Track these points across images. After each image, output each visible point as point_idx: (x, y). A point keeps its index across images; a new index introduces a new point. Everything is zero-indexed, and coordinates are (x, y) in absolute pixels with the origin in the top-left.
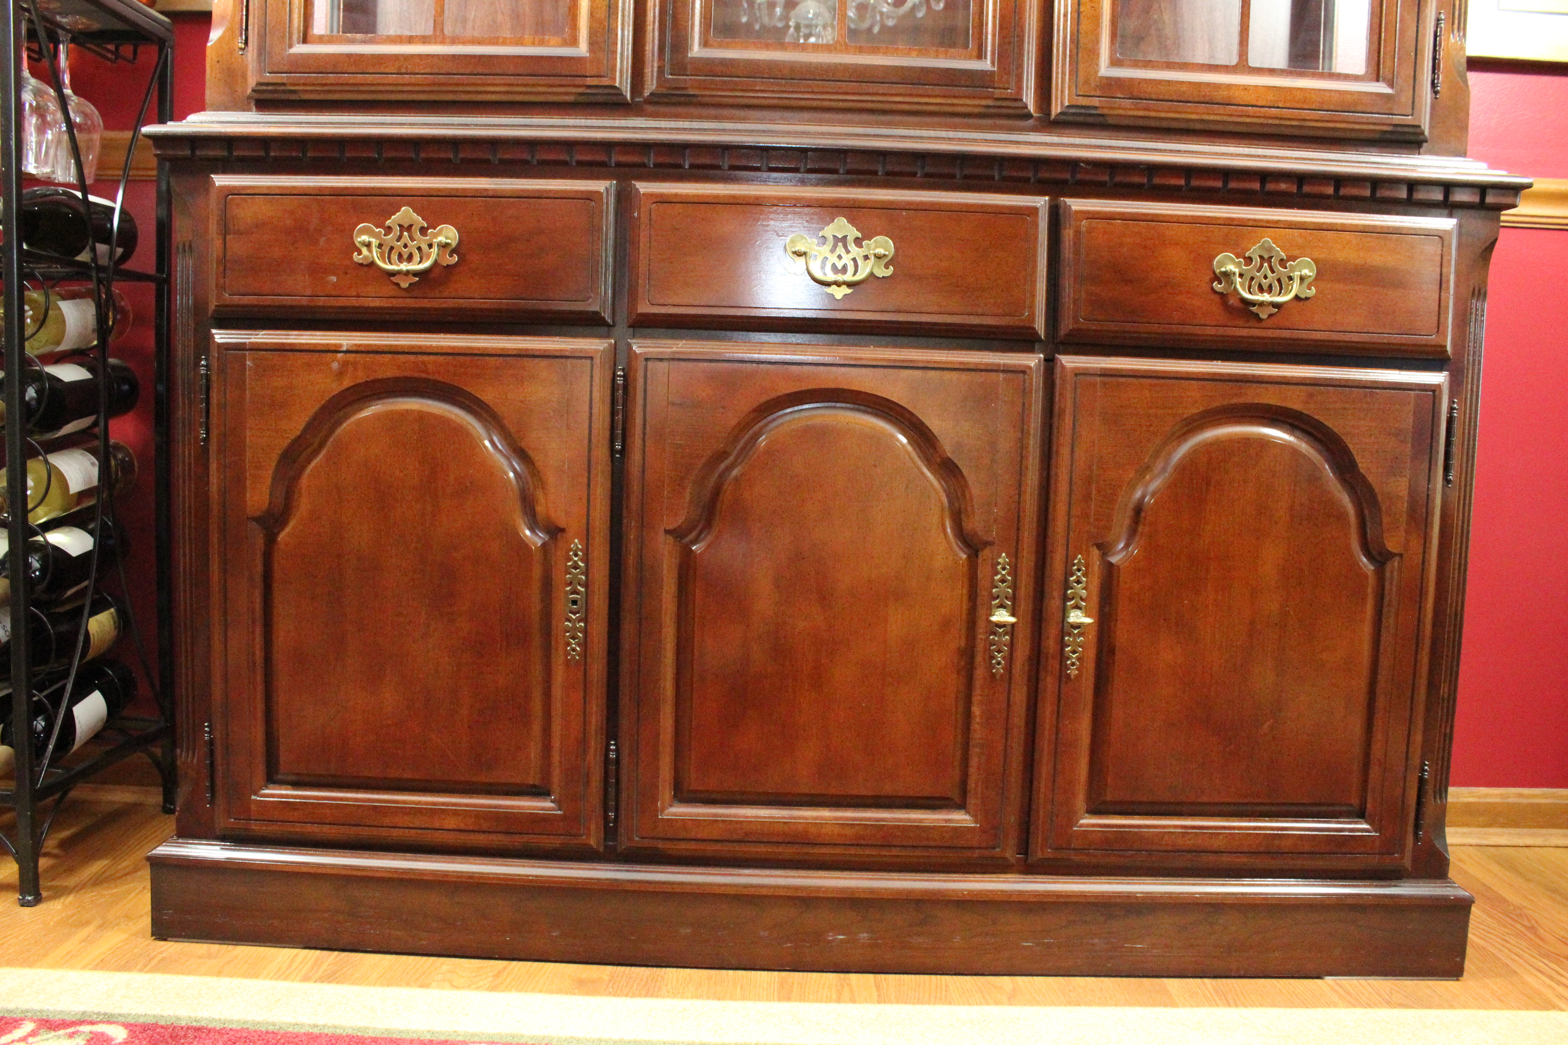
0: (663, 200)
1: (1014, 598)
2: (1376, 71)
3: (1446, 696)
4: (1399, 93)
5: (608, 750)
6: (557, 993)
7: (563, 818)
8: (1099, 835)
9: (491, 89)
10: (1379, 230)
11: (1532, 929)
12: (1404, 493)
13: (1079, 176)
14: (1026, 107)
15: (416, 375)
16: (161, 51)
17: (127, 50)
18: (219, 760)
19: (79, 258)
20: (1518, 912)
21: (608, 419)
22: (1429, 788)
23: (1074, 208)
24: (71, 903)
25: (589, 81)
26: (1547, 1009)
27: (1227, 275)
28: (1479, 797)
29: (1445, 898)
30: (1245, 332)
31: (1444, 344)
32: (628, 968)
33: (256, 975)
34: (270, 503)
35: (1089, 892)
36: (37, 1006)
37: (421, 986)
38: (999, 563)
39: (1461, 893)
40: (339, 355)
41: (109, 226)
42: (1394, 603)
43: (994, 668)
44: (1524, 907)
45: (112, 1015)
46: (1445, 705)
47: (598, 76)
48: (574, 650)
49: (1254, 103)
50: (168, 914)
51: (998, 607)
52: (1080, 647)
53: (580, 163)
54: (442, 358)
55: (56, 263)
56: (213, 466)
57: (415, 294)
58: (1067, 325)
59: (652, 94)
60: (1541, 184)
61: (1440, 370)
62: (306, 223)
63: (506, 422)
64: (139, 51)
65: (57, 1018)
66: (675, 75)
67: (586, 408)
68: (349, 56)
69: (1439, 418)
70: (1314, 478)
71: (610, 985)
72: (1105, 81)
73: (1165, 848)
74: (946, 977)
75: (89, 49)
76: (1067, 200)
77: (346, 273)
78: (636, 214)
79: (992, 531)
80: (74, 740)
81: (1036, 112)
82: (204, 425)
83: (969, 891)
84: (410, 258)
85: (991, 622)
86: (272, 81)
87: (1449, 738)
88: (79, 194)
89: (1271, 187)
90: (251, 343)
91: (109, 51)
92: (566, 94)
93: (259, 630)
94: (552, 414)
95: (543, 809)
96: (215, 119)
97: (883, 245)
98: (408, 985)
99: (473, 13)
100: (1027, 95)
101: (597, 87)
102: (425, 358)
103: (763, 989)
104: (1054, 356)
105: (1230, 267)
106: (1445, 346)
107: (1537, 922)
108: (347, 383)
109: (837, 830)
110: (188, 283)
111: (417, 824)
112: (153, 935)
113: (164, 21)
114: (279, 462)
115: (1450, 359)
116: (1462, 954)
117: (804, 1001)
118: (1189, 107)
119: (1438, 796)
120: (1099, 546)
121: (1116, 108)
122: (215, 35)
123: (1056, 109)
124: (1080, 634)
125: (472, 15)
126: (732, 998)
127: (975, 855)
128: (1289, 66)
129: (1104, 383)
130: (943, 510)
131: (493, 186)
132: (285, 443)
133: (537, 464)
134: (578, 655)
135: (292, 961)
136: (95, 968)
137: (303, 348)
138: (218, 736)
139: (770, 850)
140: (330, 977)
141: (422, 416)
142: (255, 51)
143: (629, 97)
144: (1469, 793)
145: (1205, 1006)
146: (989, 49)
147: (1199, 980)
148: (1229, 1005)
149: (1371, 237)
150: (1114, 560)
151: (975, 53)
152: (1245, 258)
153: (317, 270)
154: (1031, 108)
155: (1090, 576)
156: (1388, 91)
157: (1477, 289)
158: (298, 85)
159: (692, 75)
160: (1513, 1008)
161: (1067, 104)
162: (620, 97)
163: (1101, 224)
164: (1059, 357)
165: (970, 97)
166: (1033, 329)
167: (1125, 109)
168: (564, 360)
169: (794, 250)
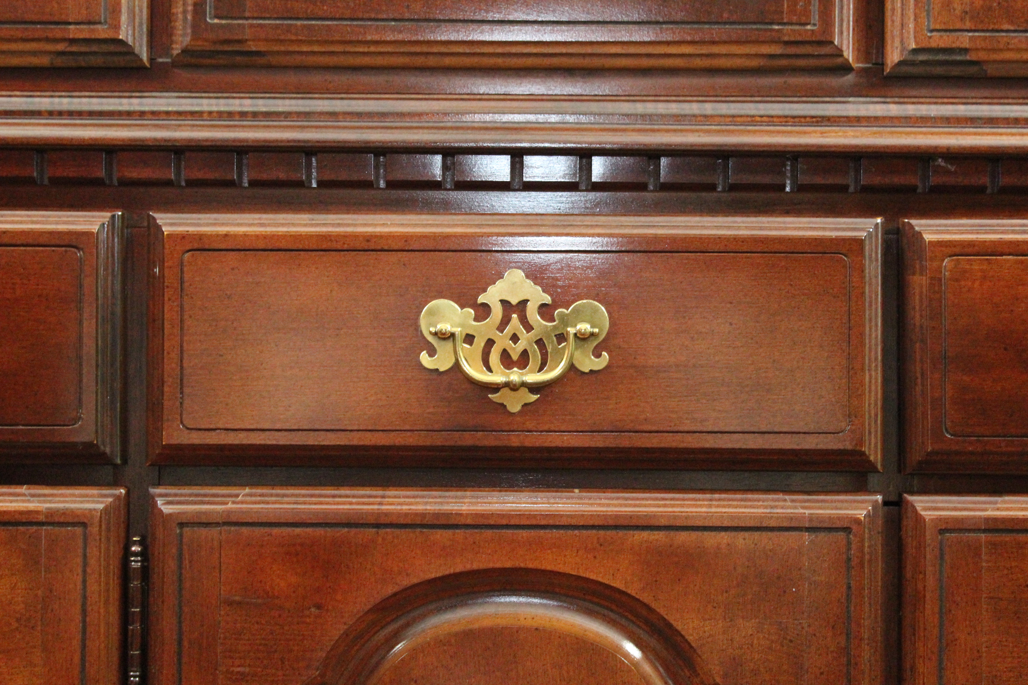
0: (204, 245)
13: (934, 180)
14: (840, 53)
21: (115, 630)
23: (928, 237)
25: (73, 31)
47: (90, 23)
53: (55, 181)
58: (923, 443)
59: (185, 51)
66: (226, 18)
67: (76, 611)
76: (914, 222)
78: (157, 270)
81: (858, 60)
92: (34, 53)
94: (15, 625)
97: (590, 316)
100: (841, 33)
101: (87, 41)
104: (900, 496)
121: (1001, 50)
123: (893, 55)
129: (994, 545)
143: (145, 57)
154: (849, 54)
159: (254, 18)
161: (912, 45)
162: (128, 58)
163: (976, 265)
164: (910, 498)
165: (737, 42)
166: (863, 454)
167: (1018, 50)
168: (35, 528)
169: (433, 330)
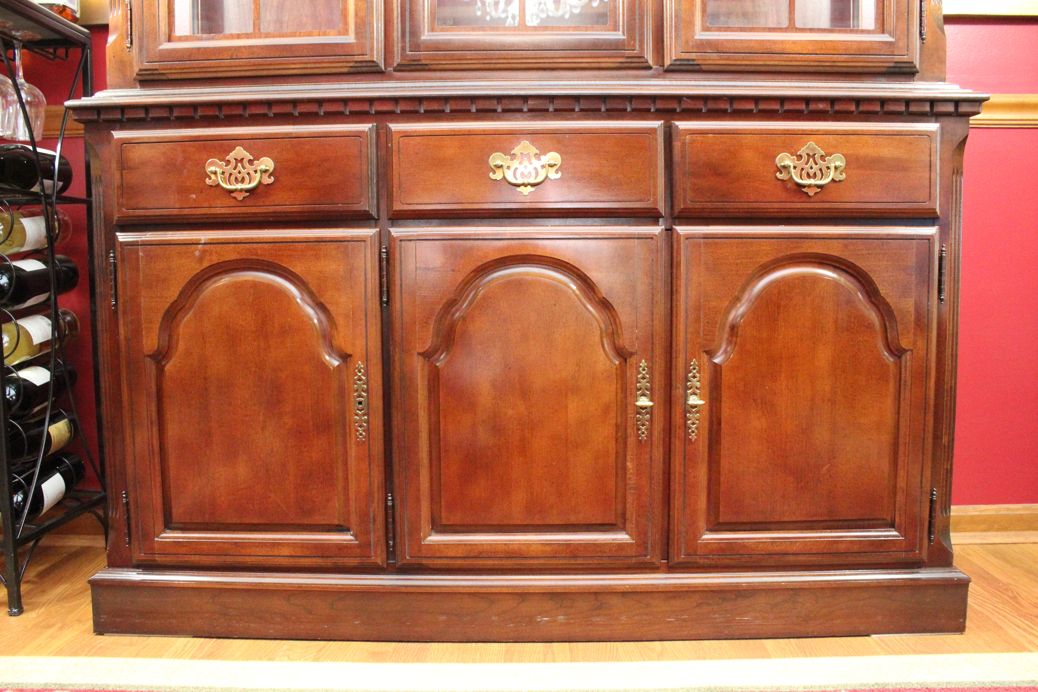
0: (407, 135)
1: (651, 389)
2: (882, 27)
3: (946, 444)
4: (897, 40)
5: (386, 500)
6: (358, 661)
7: (359, 546)
8: (716, 545)
9: (293, 66)
10: (887, 133)
11: (1014, 598)
12: (912, 309)
13: (683, 106)
14: (647, 62)
15: (250, 257)
16: (83, 51)
17: (61, 51)
18: (133, 516)
19: (33, 190)
20: (1005, 588)
21: (377, 281)
22: (938, 507)
23: (681, 128)
24: (43, 613)
25: (357, 58)
26: (1021, 651)
27: (785, 167)
28: (980, 511)
29: (951, 579)
30: (799, 205)
31: (934, 207)
32: (406, 644)
33: (161, 656)
34: (158, 347)
35: (710, 584)
36: (15, 681)
37: (268, 660)
38: (641, 366)
39: (961, 575)
40: (200, 246)
41: (52, 168)
42: (909, 383)
43: (640, 436)
44: (1011, 584)
45: (65, 685)
46: (946, 450)
47: (363, 55)
48: (361, 434)
49: (800, 52)
50: (103, 618)
51: (641, 396)
52: (697, 420)
53: (351, 113)
54: (266, 246)
55: (18, 193)
56: (121, 322)
57: (248, 203)
58: (680, 205)
59: (398, 65)
60: (995, 98)
61: (933, 225)
62: (174, 161)
63: (310, 285)
64: (69, 52)
65: (28, 688)
66: (413, 51)
67: (363, 274)
68: (199, 49)
69: (933, 257)
70: (850, 302)
71: (394, 655)
72: (699, 42)
73: (760, 552)
74: (617, 643)
75: (36, 52)
76: (676, 122)
77: (202, 192)
78: (390, 145)
79: (635, 345)
80: (43, 506)
81: (654, 64)
82: (114, 296)
83: (629, 585)
84: (243, 180)
85: (636, 406)
86: (149, 68)
87: (949, 472)
88: (31, 148)
89: (812, 107)
90: (142, 241)
91: (50, 53)
92: (342, 67)
93: (155, 429)
94: (340, 279)
95: (346, 540)
96: (113, 94)
97: (554, 157)
98: (260, 659)
99: (287, 17)
100: (647, 53)
101: (361, 62)
102: (255, 246)
103: (495, 654)
104: (672, 227)
105: (787, 162)
106: (935, 209)
107: (1017, 593)
108: (206, 264)
109: (540, 548)
110: (100, 203)
111: (263, 553)
112: (95, 632)
113: (85, 32)
114: (163, 318)
115: (939, 218)
116: (964, 616)
117: (522, 662)
118: (757, 56)
119: (944, 511)
120: (707, 352)
121: (707, 60)
122: (111, 39)
123: (667, 62)
124: (697, 412)
125: (286, 19)
126: (474, 661)
127: (634, 562)
128: (831, 26)
129: (706, 243)
130: (601, 333)
131: (295, 130)
132: (167, 306)
133: (332, 313)
134: (364, 437)
135: (185, 645)
136: (56, 655)
137: (175, 242)
138: (131, 500)
139: (496, 563)
140: (210, 656)
141: (255, 285)
142: (137, 49)
143: (383, 67)
144: (974, 509)
145: (790, 657)
146: (621, 24)
147: (787, 640)
148: (806, 656)
149: (882, 138)
150: (717, 360)
151: (611, 27)
152: (797, 156)
153: (183, 191)
154: (651, 62)
155: (702, 373)
156: (891, 39)
157: (955, 170)
158: (167, 69)
159: (424, 51)
160: (999, 652)
161: (674, 58)
162: (377, 68)
163: (699, 138)
164: (674, 227)
165: (609, 57)
166: (657, 209)
167: (714, 60)
168: (346, 243)
169: (495, 164)
